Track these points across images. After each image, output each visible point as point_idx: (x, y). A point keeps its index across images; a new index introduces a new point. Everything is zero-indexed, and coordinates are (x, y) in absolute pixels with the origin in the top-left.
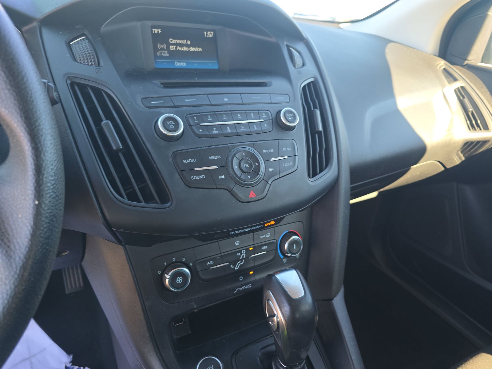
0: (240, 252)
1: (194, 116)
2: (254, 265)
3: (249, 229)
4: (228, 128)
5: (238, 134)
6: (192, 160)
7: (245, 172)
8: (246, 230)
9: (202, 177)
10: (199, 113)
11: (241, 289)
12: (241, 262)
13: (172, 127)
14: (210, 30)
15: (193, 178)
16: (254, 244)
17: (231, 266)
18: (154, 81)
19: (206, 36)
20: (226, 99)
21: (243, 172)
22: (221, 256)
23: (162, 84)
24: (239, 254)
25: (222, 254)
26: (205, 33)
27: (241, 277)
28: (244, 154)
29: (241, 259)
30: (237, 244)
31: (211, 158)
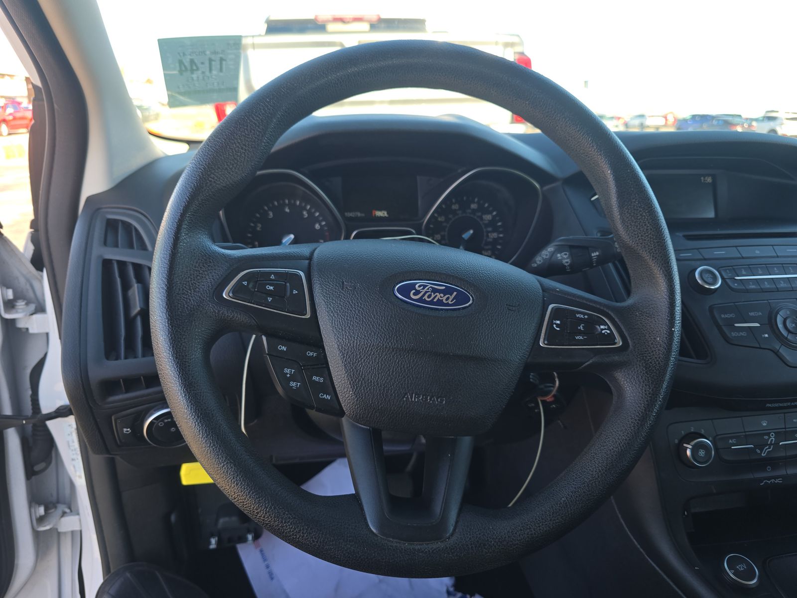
0: (768, 434)
1: (726, 270)
2: (784, 455)
3: (789, 404)
4: (766, 283)
5: (778, 290)
6: (731, 316)
7: (792, 333)
8: (785, 405)
9: (743, 334)
10: (732, 266)
11: (769, 482)
12: (769, 448)
13: (710, 280)
14: (709, 175)
15: (733, 334)
16: (785, 428)
17: (757, 450)
18: (677, 234)
19: (702, 181)
20: (757, 252)
21: (789, 331)
22: (746, 436)
23: (684, 236)
24: (766, 437)
25: (747, 433)
26: (702, 178)
27: (769, 467)
28: (788, 313)
29: (770, 444)
30: (765, 424)
31: (752, 314)
